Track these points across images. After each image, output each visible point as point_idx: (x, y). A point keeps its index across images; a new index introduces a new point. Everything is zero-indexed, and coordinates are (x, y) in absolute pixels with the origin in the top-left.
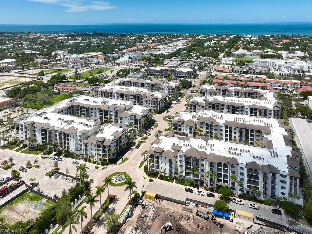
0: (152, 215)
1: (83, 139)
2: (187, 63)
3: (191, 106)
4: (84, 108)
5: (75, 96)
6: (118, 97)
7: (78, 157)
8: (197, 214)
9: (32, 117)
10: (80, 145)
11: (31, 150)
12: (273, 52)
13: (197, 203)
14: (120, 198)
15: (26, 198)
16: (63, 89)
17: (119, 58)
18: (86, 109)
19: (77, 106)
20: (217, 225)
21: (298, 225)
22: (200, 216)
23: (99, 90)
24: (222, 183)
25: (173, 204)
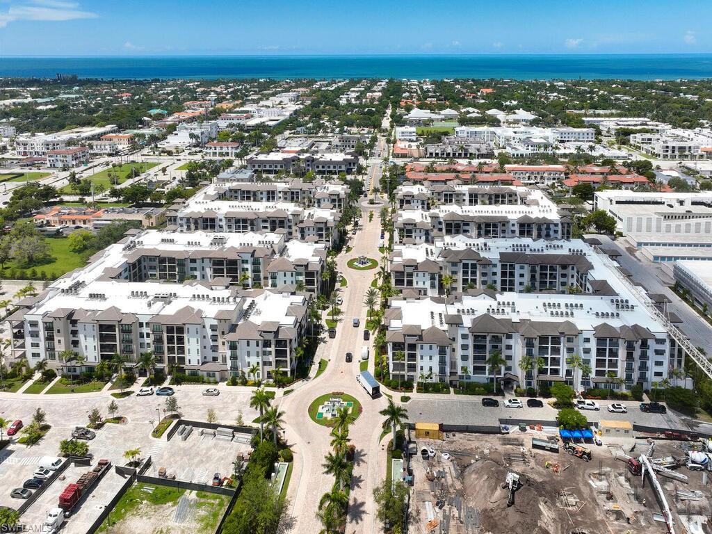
0: (452, 468)
1: (223, 333)
2: (324, 142)
3: (403, 230)
4: (172, 260)
5: (133, 235)
6: (230, 227)
7: (212, 379)
8: (535, 446)
9: (50, 299)
10: (215, 348)
11: (74, 384)
12: (478, 113)
13: (523, 425)
14: (364, 448)
15: (139, 500)
16: (61, 222)
17: (164, 137)
18: (177, 262)
19: (152, 259)
20: (581, 457)
21: (700, 425)
22: (543, 448)
23: (179, 215)
24: (548, 377)
25: (476, 436)
